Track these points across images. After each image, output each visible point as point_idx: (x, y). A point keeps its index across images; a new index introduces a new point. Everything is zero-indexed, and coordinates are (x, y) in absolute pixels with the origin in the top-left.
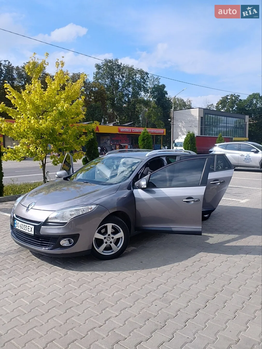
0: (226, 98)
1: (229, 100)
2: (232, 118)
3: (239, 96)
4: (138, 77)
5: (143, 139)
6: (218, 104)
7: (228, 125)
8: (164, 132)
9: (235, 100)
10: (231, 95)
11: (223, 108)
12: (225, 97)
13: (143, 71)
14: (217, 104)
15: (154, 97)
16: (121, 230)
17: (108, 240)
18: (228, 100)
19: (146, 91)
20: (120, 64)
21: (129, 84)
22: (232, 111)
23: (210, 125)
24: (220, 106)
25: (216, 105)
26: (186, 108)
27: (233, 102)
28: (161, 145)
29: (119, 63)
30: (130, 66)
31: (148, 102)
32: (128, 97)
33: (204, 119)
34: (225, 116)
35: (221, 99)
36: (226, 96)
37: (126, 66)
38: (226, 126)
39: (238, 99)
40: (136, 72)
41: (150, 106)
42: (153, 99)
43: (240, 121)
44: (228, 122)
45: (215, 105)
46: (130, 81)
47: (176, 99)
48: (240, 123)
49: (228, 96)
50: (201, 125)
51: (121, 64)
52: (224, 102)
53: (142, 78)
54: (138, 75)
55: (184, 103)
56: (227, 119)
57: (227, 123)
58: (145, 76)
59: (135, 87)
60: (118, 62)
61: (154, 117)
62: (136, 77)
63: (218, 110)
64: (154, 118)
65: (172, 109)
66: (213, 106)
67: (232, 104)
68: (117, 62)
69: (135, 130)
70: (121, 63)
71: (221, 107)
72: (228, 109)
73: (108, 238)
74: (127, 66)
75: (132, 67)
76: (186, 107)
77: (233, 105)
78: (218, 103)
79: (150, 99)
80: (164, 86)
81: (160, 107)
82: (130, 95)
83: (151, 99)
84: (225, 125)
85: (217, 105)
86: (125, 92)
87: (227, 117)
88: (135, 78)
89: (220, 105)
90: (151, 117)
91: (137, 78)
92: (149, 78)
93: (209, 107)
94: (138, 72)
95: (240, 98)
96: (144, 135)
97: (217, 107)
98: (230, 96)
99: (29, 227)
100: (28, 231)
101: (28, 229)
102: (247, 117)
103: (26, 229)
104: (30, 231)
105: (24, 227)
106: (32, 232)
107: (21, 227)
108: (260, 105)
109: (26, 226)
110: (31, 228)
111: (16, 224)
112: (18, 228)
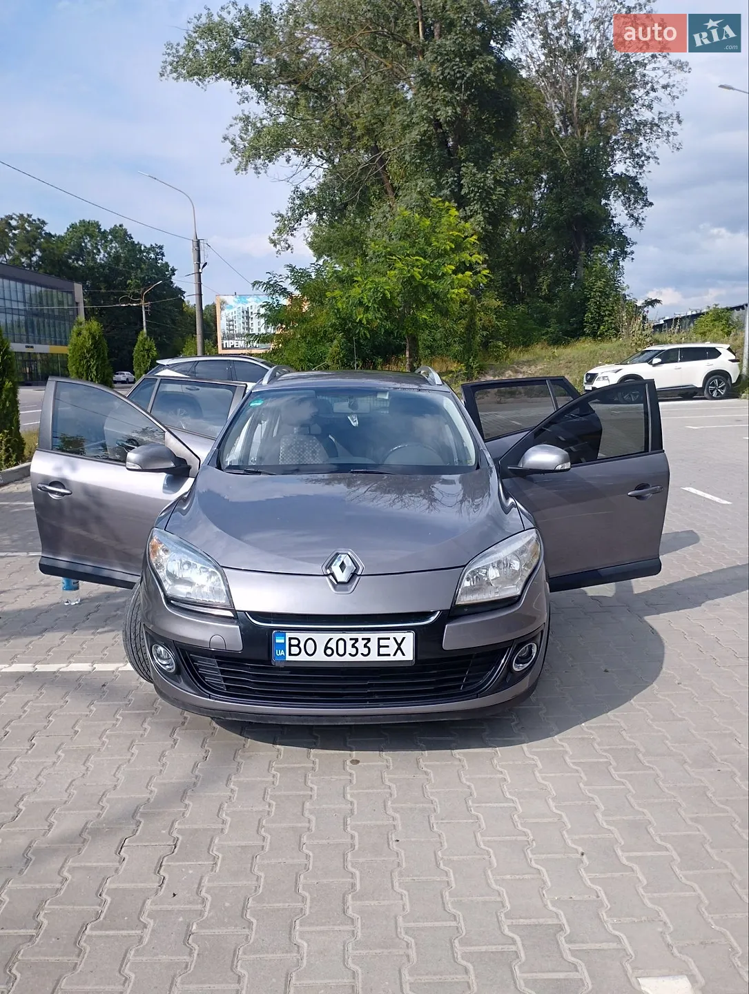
0: (6, 223)
1: (16, 232)
3: (43, 223)
9: (33, 233)
10: (17, 216)
18: (13, 231)
22: (29, 265)
27: (30, 240)
34: (16, 279)
36: (6, 217)
38: (25, 310)
39: (40, 232)
43: (60, 299)
44: (27, 300)
48: (60, 304)
56: (24, 288)
57: (24, 302)
67: (29, 245)
72: (15, 258)
77: (30, 248)
84: (21, 307)
87: (23, 281)
95: (47, 229)
98: (15, 220)
99: (389, 639)
100: (379, 655)
101: (379, 647)
102: (78, 288)
103: (367, 649)
104: (395, 655)
105: (353, 646)
106: (404, 655)
107: (329, 652)
108: (106, 255)
109: (363, 639)
110: (399, 642)
111: (291, 645)
112: (303, 657)
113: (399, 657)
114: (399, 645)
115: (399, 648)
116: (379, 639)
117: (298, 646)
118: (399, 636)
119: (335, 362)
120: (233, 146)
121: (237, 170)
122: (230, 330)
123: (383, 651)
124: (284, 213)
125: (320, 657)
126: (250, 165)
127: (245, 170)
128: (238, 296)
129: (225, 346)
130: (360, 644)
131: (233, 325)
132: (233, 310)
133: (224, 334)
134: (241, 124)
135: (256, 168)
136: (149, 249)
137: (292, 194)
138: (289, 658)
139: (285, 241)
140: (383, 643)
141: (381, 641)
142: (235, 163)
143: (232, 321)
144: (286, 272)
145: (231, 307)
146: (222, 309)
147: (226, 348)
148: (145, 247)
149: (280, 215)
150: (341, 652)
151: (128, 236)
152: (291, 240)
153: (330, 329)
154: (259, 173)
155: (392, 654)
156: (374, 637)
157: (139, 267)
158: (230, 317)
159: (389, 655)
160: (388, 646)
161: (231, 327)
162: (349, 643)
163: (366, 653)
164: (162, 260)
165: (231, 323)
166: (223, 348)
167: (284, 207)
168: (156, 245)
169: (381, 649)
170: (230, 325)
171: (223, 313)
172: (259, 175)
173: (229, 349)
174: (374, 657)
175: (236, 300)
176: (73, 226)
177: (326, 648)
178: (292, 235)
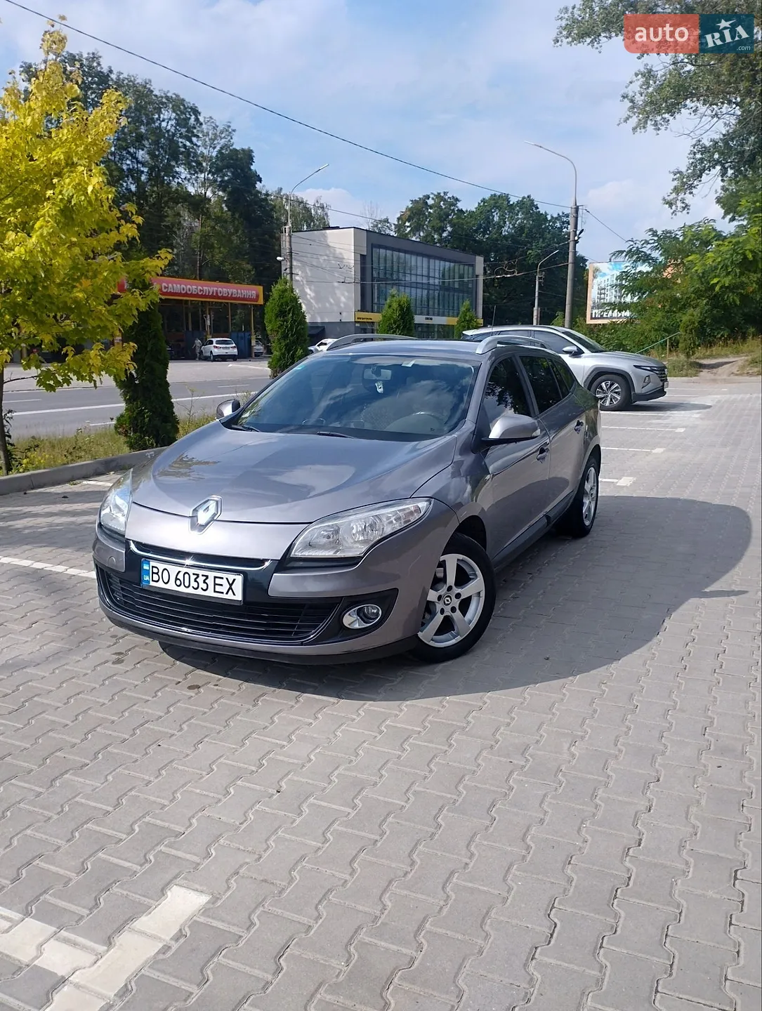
0: (424, 202)
1: (431, 211)
2: (442, 263)
3: (457, 200)
4: (167, 120)
5: (280, 311)
6: (402, 221)
7: (431, 281)
8: (258, 296)
9: (447, 210)
10: (435, 195)
11: (415, 229)
12: (420, 199)
13: (183, 100)
14: (398, 219)
15: (222, 186)
16: (479, 572)
17: (447, 603)
18: (429, 210)
19: (195, 165)
20: (105, 70)
21: (140, 138)
22: (440, 241)
23: (386, 279)
24: (408, 227)
25: (396, 223)
26: (314, 225)
27: (443, 217)
28: (250, 335)
29: (102, 68)
30: (139, 81)
31: (202, 201)
32: (137, 180)
33: (368, 259)
34: (423, 255)
35: (410, 206)
36: (421, 197)
37: (127, 79)
38: (429, 284)
39: (453, 209)
40: (163, 103)
41: (207, 214)
42: (214, 193)
43: (462, 272)
44: (431, 274)
45: (394, 221)
46: (143, 129)
47: (282, 198)
48: (461, 276)
49: (428, 197)
50: (363, 279)
51: (111, 71)
52: (417, 212)
53: (182, 122)
54: (166, 114)
55: (307, 210)
56: (429, 262)
57: (428, 277)
58: (188, 116)
59: (159, 151)
60: (99, 64)
61: (220, 248)
62: (159, 119)
63: (403, 237)
64: (220, 252)
65: (287, 227)
66: (388, 225)
67: (442, 221)
68: (95, 64)
69: (170, 285)
70: (110, 67)
71: (409, 229)
72: (428, 235)
73: (447, 598)
74: (131, 81)
75: (148, 86)
76: (312, 224)
77: (443, 224)
78: (402, 217)
79: (205, 193)
80: (248, 156)
81: (240, 217)
82: (143, 172)
83: (209, 194)
84: (425, 281)
85: (398, 222)
86: (128, 162)
87: (429, 257)
88: (159, 122)
89: (407, 224)
90: (212, 247)
91: (163, 120)
92: (201, 124)
93: (377, 226)
94: (165, 103)
95: (460, 205)
96: (285, 299)
97: (399, 227)
98: (433, 199)
99: (222, 578)
100: (215, 591)
101: (215, 584)
102: (480, 260)
103: (205, 585)
104: (227, 593)
105: (195, 581)
106: (234, 594)
107: (178, 582)
108: (511, 227)
109: (203, 575)
110: (231, 582)
111: (153, 573)
112: (160, 585)
113: (230, 596)
114: (231, 585)
115: (230, 588)
116: (215, 577)
117: (157, 573)
118: (231, 577)
119: (688, 332)
120: (631, 104)
121: (634, 129)
122: (600, 299)
123: (218, 588)
124: (683, 169)
125: (172, 586)
126: (649, 122)
127: (644, 127)
128: (613, 263)
129: (593, 316)
130: (201, 579)
131: (604, 294)
132: (606, 278)
133: (594, 303)
134: (641, 80)
135: (656, 124)
136: (556, 218)
137: (692, 148)
138: (152, 584)
139: (683, 201)
140: (218, 581)
141: (217, 579)
142: (634, 121)
143: (604, 289)
144: (648, 237)
145: (604, 275)
146: (595, 277)
147: (595, 318)
148: (552, 217)
149: (680, 173)
150: (187, 584)
151: (534, 205)
152: (689, 198)
153: (693, 295)
154: (659, 129)
155: (225, 593)
156: (211, 574)
157: (542, 236)
158: (603, 286)
159: (222, 593)
160: (222, 585)
161: (602, 296)
162: (193, 577)
163: (205, 588)
164: (567, 228)
165: (603, 291)
166: (592, 318)
167: (683, 165)
168: (563, 213)
169: (216, 586)
170: (601, 294)
171: (595, 281)
172: (659, 132)
173: (598, 318)
174: (210, 593)
175: (611, 267)
176: (484, 201)
177: (177, 579)
178: (691, 193)
